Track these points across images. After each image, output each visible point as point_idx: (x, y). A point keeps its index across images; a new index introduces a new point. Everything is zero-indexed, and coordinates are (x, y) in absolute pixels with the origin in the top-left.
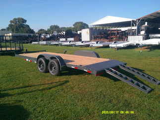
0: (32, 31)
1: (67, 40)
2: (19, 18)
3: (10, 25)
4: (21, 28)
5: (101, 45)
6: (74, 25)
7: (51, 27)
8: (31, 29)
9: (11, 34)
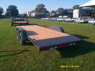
0: (47, 12)
1: (63, 17)
2: (41, 4)
3: (36, 9)
4: (42, 10)
5: (83, 21)
6: (73, 7)
7: (58, 9)
8: (47, 11)
9: (34, 13)
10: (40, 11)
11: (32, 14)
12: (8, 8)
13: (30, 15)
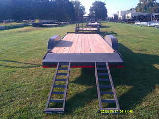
9: (131, 14)
10: (145, 9)
11: (126, 16)
12: (92, 6)
13: (124, 16)
